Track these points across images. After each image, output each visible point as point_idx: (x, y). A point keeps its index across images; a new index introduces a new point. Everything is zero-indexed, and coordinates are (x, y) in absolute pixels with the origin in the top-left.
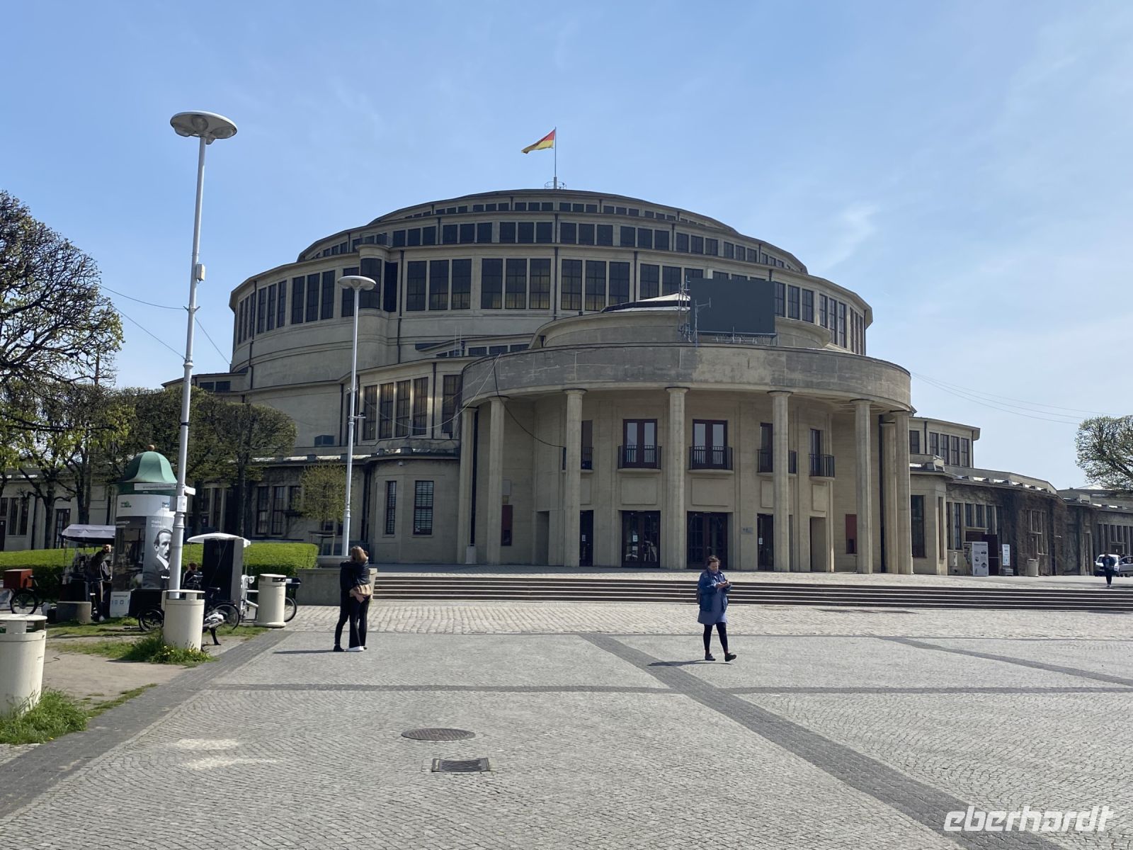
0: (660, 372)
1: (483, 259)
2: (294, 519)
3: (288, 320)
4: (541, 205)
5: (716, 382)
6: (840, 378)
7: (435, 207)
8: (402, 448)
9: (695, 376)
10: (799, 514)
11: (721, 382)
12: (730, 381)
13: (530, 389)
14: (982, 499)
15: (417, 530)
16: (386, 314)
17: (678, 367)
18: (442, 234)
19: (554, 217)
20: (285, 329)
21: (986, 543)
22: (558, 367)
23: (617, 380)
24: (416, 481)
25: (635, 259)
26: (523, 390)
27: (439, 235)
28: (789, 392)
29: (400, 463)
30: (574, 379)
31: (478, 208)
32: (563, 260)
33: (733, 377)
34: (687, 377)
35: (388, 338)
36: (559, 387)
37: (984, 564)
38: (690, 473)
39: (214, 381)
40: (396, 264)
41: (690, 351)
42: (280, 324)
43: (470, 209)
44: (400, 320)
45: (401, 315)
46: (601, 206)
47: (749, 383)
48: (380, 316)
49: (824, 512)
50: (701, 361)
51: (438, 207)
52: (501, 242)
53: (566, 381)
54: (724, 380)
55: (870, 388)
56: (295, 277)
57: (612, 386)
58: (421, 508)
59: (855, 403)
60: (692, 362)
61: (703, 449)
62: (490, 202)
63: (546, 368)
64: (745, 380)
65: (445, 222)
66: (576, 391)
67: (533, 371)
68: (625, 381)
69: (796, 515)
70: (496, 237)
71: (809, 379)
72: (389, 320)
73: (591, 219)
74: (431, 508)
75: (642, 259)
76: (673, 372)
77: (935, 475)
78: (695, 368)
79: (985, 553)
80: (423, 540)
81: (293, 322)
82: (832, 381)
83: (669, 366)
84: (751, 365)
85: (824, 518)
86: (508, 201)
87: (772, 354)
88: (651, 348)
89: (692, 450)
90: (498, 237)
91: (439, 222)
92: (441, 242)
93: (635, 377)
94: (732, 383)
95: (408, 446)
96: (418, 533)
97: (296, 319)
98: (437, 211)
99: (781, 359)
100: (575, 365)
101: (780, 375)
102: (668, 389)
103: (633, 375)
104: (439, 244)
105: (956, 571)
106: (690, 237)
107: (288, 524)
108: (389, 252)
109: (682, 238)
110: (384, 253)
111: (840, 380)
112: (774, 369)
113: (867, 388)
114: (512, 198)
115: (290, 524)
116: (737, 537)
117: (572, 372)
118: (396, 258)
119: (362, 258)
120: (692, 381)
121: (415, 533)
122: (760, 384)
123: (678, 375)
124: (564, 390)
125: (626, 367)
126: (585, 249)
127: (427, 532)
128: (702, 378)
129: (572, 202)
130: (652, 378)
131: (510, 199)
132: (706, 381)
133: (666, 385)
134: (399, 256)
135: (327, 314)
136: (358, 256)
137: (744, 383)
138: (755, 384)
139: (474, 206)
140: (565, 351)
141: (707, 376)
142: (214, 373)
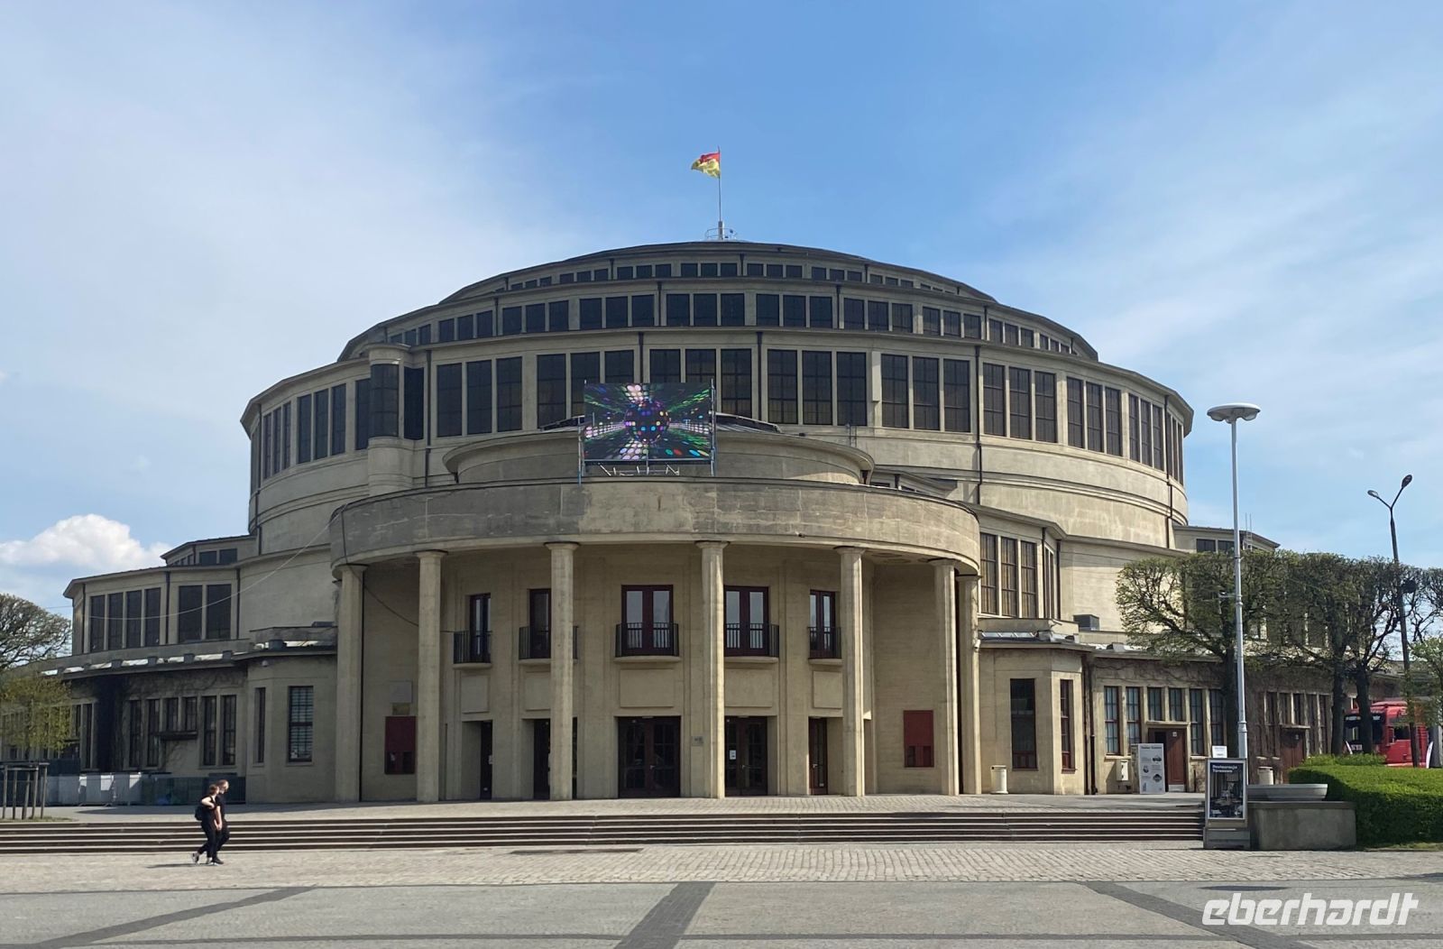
0: (534, 521)
1: (538, 356)
2: (171, 744)
3: (293, 459)
4: (654, 268)
5: (613, 532)
6: (805, 517)
7: (510, 280)
8: (270, 641)
9: (583, 524)
10: (786, 715)
11: (619, 532)
12: (632, 529)
13: (377, 553)
14: (1178, 679)
15: (294, 756)
16: (408, 443)
17: (559, 513)
18: (500, 321)
19: (656, 287)
20: (291, 470)
21: (1162, 745)
22: (406, 520)
23: (478, 536)
24: (291, 688)
25: (759, 343)
26: (369, 555)
27: (498, 322)
28: (719, 542)
29: (264, 663)
30: (425, 537)
31: (566, 279)
32: (651, 350)
33: (636, 525)
34: (572, 528)
35: (414, 478)
36: (409, 549)
37: (1157, 775)
38: (617, 663)
39: (217, 548)
40: (422, 370)
41: (574, 489)
42: (286, 465)
43: (555, 280)
44: (428, 451)
45: (429, 443)
46: (742, 264)
47: (660, 532)
48: (398, 447)
49: (840, 709)
50: (590, 503)
51: (512, 281)
52: (582, 329)
53: (416, 540)
54: (625, 530)
55: (859, 529)
56: (300, 395)
57: (472, 544)
58: (299, 724)
59: (839, 551)
60: (578, 506)
61: (666, 626)
62: (583, 268)
63: (392, 522)
64: (655, 528)
65: (504, 303)
66: (428, 553)
67: (378, 527)
68: (488, 536)
69: (783, 716)
70: (575, 321)
71: (752, 522)
72: (414, 451)
73: (710, 286)
74: (310, 724)
75: (769, 343)
76: (551, 521)
77: (1052, 649)
78: (583, 513)
79: (1160, 760)
80: (301, 770)
81: (300, 461)
82: (791, 522)
83: (547, 512)
84: (663, 506)
85: (841, 718)
86: (606, 265)
87: (696, 489)
88: (522, 488)
89: (623, 630)
90: (577, 321)
91: (497, 304)
92: (501, 333)
93: (501, 530)
94: (635, 533)
95: (277, 638)
96: (295, 760)
97: (302, 458)
98: (513, 286)
99: (709, 494)
100: (426, 516)
101: (707, 518)
102: (547, 545)
103: (498, 527)
104: (497, 336)
105: (1128, 787)
106: (866, 303)
107: (165, 753)
108: (411, 353)
109: (854, 308)
110: (402, 354)
111: (805, 521)
112: (697, 509)
113: (853, 529)
114: (612, 260)
115: (167, 752)
116: (687, 752)
117: (422, 527)
118: (421, 362)
119: (372, 363)
120: (578, 532)
121: (290, 760)
122: (676, 533)
123: (559, 525)
124: (414, 552)
125: (489, 516)
126: (682, 333)
127: (305, 759)
128: (592, 527)
129: (700, 261)
130: (526, 529)
131: (609, 263)
132: (598, 532)
133: (543, 539)
134: (424, 358)
135: (338, 449)
136: (368, 362)
137: (653, 532)
138: (670, 533)
139: (561, 276)
140: (414, 497)
141: (599, 525)
142: (218, 537)
